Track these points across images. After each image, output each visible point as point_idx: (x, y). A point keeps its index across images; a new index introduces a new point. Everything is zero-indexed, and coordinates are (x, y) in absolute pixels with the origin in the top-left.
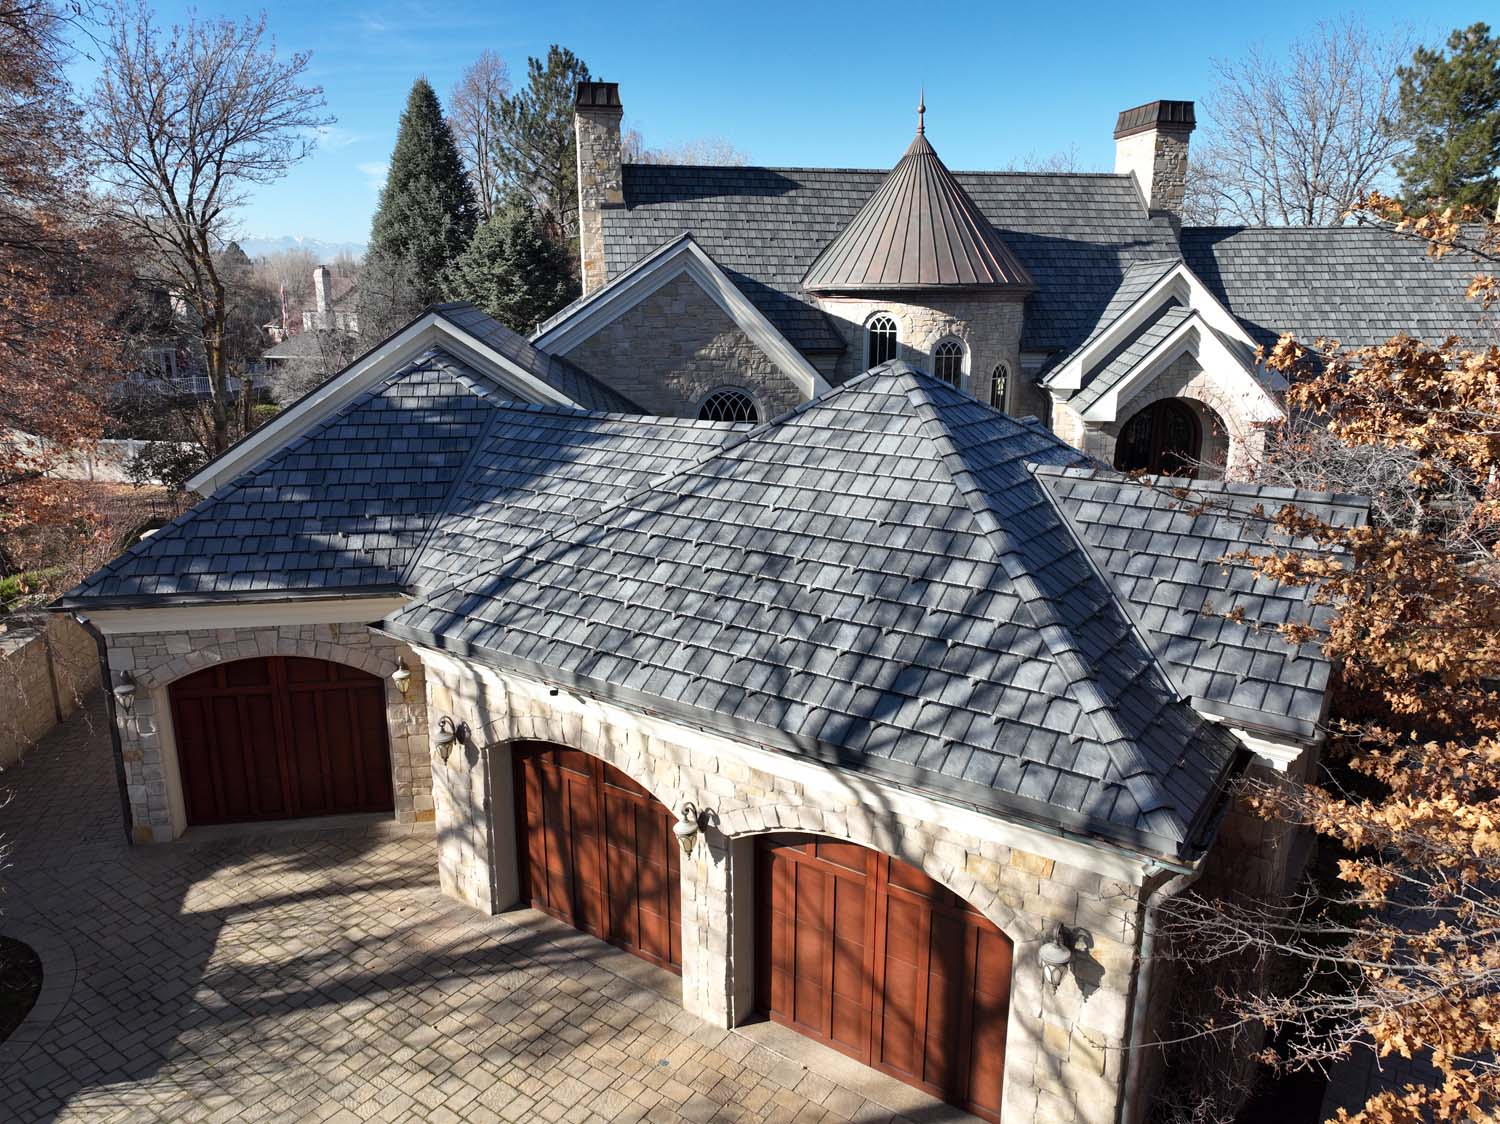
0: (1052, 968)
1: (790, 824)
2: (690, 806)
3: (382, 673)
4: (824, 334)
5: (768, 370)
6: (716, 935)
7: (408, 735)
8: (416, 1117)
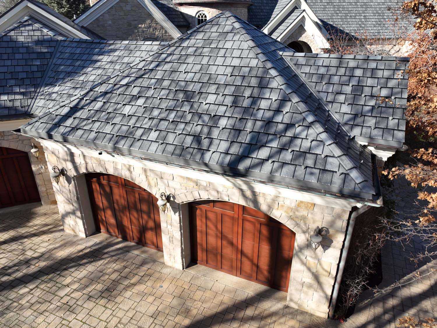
0: (316, 244)
1: (205, 196)
2: (163, 194)
3: (26, 150)
4: (182, 20)
5: (164, 32)
6: (176, 239)
7: (42, 173)
8: (64, 326)
